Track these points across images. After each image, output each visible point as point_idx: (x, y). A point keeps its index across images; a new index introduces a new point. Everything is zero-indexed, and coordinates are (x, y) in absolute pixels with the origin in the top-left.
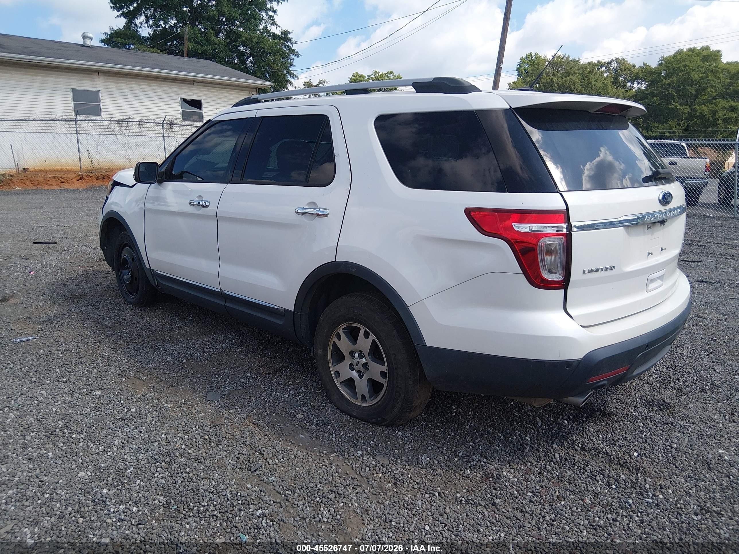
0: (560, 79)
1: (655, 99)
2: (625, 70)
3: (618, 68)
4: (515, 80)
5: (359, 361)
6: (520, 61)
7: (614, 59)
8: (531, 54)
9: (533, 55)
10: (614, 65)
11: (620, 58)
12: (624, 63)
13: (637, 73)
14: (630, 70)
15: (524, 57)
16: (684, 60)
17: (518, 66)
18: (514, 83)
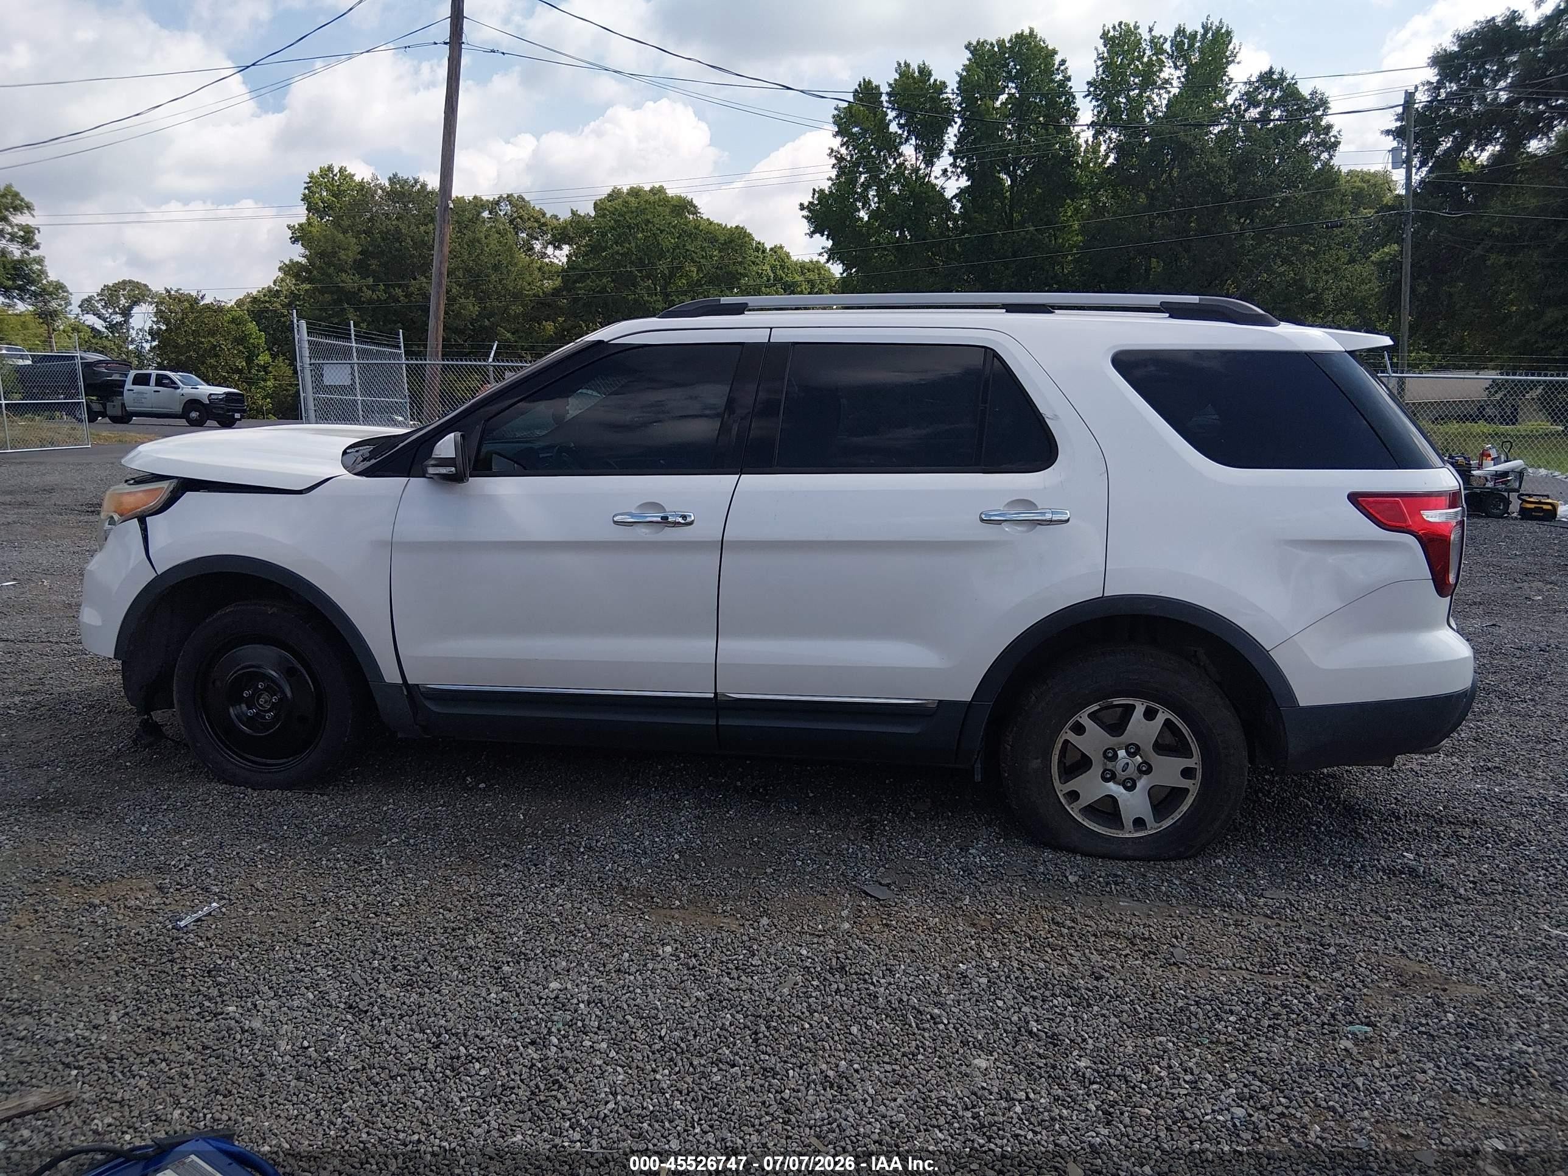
0: (413, 227)
1: (604, 280)
2: (529, 219)
3: (515, 215)
4: (303, 220)
5: (1130, 762)
6: (308, 180)
7: (505, 196)
8: (330, 169)
9: (336, 170)
10: (505, 208)
11: (516, 196)
12: (524, 206)
13: (565, 228)
14: (537, 220)
15: (317, 172)
16: (644, 211)
17: (307, 191)
18: (300, 225)
